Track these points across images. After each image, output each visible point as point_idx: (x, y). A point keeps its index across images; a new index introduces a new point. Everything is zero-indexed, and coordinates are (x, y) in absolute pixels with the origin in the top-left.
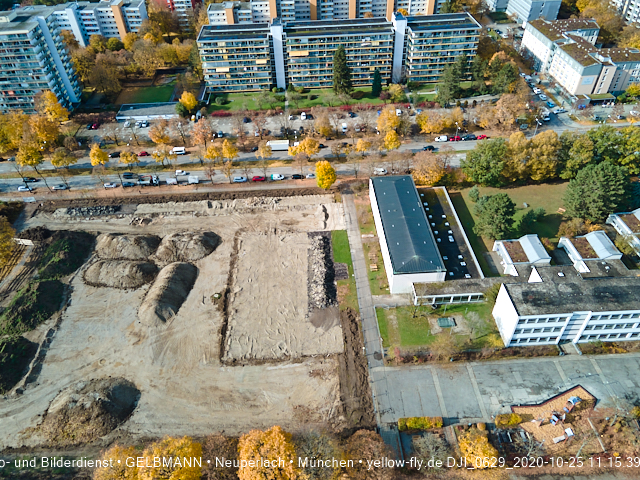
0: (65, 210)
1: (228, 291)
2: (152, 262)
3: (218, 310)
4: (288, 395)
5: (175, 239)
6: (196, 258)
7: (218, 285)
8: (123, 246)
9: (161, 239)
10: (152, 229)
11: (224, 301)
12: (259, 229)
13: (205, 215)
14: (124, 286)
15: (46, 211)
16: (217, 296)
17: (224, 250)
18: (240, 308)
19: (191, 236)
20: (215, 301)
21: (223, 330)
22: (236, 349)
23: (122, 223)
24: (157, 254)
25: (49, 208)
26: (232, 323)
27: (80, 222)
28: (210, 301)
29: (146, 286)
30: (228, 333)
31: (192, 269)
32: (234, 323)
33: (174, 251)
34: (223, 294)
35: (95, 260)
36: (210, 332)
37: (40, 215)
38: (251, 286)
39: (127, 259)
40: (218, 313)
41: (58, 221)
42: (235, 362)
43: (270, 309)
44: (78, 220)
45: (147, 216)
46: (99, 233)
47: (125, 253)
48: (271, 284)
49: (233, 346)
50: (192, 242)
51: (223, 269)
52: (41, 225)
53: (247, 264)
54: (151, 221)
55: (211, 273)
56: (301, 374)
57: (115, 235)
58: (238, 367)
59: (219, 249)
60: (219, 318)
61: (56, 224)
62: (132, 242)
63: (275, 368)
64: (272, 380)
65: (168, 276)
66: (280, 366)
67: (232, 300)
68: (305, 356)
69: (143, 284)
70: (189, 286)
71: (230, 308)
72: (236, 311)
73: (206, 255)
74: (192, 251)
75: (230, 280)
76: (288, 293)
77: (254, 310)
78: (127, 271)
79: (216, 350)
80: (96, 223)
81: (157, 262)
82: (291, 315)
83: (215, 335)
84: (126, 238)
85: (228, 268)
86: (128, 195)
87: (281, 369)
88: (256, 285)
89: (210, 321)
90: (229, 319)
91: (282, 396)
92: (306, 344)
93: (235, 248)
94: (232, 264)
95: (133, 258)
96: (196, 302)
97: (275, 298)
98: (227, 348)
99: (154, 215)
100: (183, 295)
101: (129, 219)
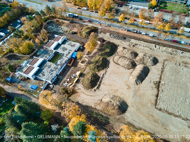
0: (109, 34)
1: (160, 82)
2: (134, 62)
3: (156, 87)
4: (180, 131)
5: (144, 56)
6: (149, 65)
7: (156, 78)
8: (126, 53)
9: (138, 54)
10: (135, 50)
11: (158, 85)
12: (173, 62)
13: (154, 50)
14: (125, 67)
15: (104, 33)
16: (156, 82)
17: (159, 66)
18: (164, 90)
19: (150, 57)
20: (155, 84)
21: (157, 96)
22: (161, 105)
23: (125, 44)
24: (136, 59)
25: (105, 32)
26: (160, 95)
27: (113, 40)
28: (153, 83)
29: (132, 70)
30: (159, 98)
31: (148, 69)
32: (161, 95)
33: (143, 60)
34: (158, 82)
35: (117, 55)
36: (152, 95)
37: (102, 33)
38: (168, 83)
39: (126, 58)
40: (155, 89)
41: (107, 37)
42: (160, 110)
43: (175, 95)
44: (112, 38)
45: (134, 44)
46: (119, 46)
47: (126, 56)
48: (176, 86)
49: (160, 103)
50: (150, 59)
51: (158, 73)
52: (102, 37)
53: (168, 74)
54: (135, 46)
55: (154, 73)
56: (185, 125)
57: (124, 48)
58: (161, 112)
59: (157, 64)
60: (156, 91)
61: (106, 38)
62: (130, 53)
63: (175, 118)
64: (173, 122)
65: (141, 69)
66: (177, 118)
67: (161, 86)
68: (188, 119)
69: (131, 69)
70: (146, 75)
71: (160, 89)
72: (162, 91)
73: (153, 65)
74: (149, 63)
75: (160, 78)
76: (183, 92)
77: (169, 93)
78: (127, 63)
79: (154, 102)
80: (117, 41)
81: (136, 62)
82: (183, 101)
83: (154, 97)
84: (128, 51)
85: (160, 73)
86: (128, 34)
87: (177, 119)
88: (170, 84)
89: (153, 91)
90: (159, 93)
91: (177, 130)
92: (188, 115)
93: (163, 66)
94: (162, 72)
95: (129, 58)
96: (148, 82)
97: (177, 91)
98: (158, 103)
99: (136, 44)
100: (144, 78)
101: (128, 43)
